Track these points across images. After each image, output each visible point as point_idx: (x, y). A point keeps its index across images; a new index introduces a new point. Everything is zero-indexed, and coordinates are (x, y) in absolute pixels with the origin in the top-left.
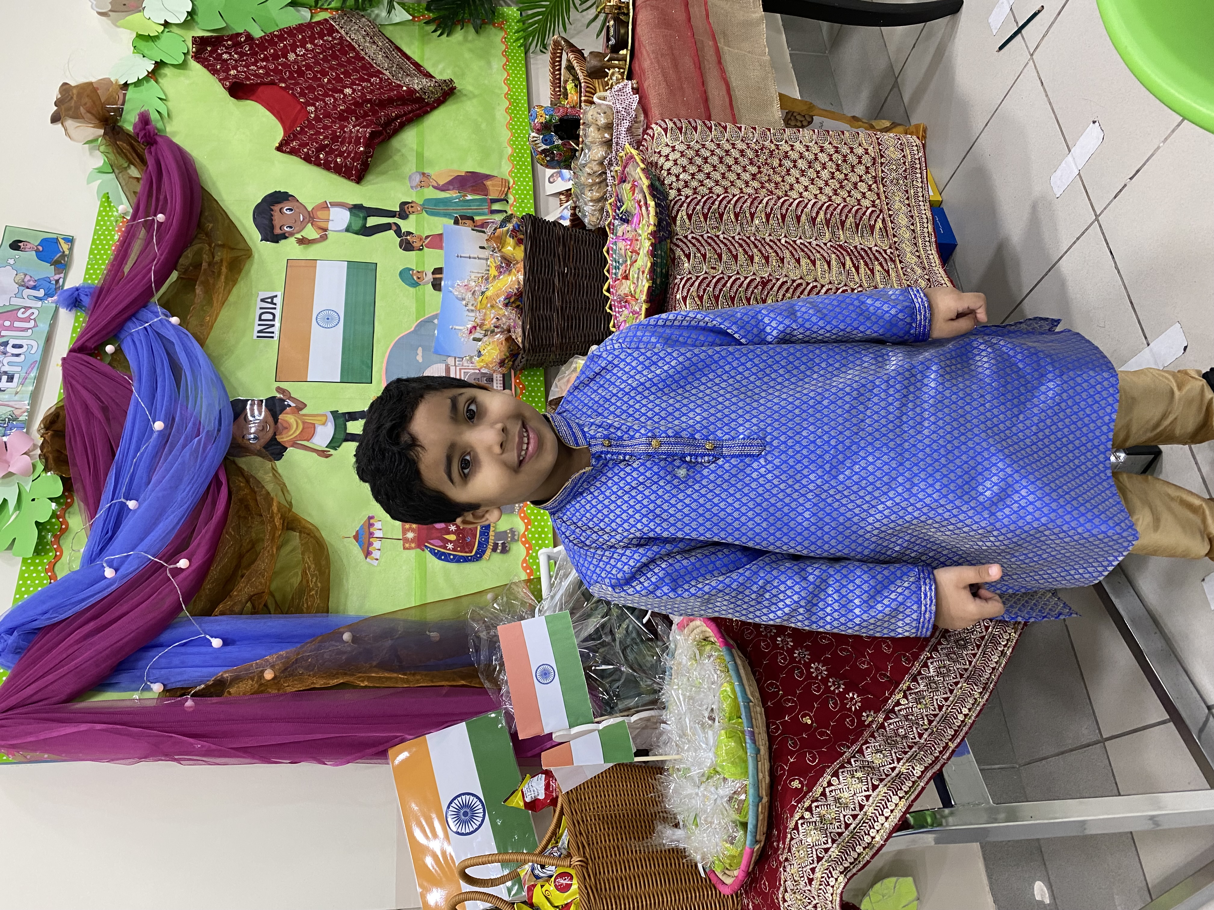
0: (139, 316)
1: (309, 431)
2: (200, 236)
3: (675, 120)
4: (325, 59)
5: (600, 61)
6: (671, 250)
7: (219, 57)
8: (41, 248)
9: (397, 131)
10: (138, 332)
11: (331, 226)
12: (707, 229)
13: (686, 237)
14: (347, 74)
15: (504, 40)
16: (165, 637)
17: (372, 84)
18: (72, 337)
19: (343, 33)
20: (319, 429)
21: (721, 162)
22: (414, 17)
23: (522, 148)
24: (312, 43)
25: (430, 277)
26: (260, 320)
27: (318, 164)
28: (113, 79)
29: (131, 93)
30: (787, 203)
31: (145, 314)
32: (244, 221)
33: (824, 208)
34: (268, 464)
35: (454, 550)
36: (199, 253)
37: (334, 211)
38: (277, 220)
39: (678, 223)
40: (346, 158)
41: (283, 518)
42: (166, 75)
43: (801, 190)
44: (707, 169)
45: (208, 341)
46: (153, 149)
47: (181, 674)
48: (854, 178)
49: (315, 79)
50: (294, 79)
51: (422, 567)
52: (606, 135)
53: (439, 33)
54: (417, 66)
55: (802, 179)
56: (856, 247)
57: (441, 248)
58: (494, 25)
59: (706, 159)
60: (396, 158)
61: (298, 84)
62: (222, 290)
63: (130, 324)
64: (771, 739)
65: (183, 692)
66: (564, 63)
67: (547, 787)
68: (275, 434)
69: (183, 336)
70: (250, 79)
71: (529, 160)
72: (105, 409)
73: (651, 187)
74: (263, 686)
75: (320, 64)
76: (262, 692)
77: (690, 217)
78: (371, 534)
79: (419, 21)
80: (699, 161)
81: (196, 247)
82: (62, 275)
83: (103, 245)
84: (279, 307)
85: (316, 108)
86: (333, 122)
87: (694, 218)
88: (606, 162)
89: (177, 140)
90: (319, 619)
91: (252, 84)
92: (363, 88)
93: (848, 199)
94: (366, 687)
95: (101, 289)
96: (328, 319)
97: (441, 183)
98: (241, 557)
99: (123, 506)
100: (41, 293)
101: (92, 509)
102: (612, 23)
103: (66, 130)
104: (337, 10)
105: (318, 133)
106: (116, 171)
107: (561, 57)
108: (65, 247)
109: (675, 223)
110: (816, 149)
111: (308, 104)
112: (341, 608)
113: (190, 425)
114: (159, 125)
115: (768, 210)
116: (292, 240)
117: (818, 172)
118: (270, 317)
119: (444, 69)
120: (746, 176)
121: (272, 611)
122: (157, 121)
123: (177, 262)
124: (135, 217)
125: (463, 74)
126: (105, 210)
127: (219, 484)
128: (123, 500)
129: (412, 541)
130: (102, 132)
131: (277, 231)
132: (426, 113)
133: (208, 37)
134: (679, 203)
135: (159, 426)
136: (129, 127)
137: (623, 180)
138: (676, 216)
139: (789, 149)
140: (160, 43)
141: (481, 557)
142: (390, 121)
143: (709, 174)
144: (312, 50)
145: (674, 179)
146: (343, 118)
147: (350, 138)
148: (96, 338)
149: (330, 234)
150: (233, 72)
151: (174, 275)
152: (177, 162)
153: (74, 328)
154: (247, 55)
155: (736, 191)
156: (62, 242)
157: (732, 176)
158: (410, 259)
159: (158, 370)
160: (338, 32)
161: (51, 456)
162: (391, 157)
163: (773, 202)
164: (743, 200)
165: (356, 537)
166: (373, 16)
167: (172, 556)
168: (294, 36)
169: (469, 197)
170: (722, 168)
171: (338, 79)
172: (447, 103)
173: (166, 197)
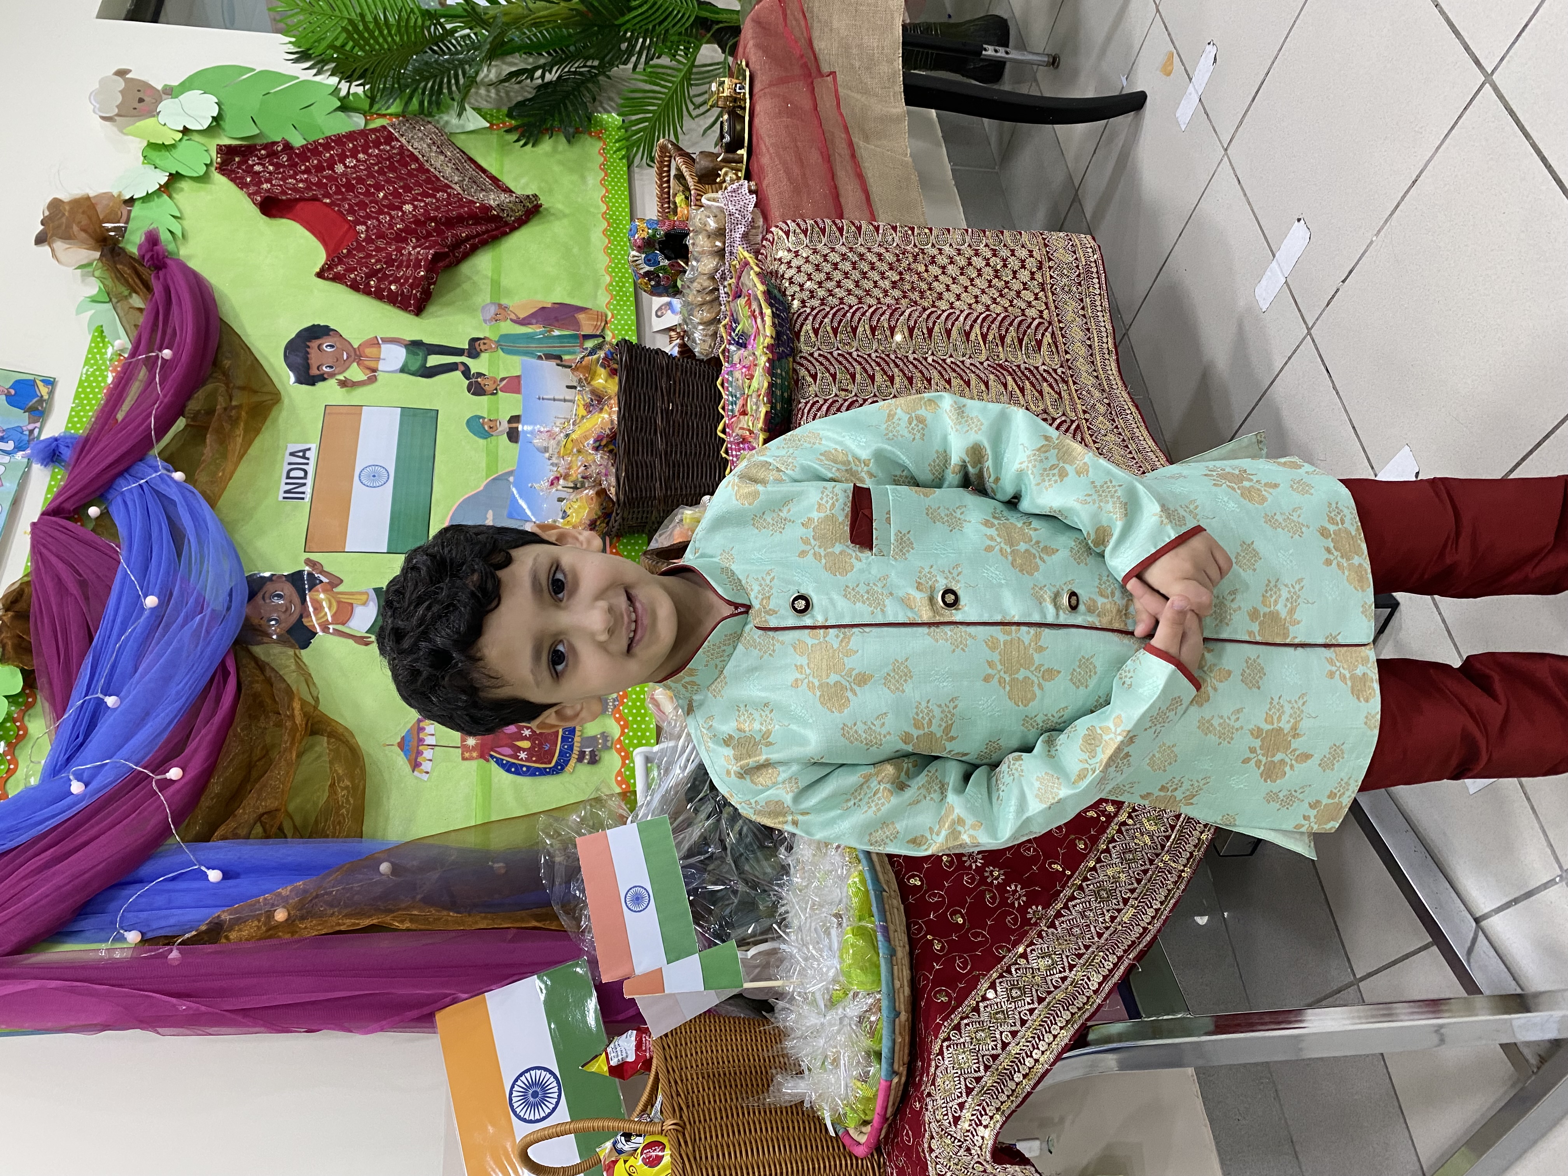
0: (133, 471)
1: (344, 612)
2: (215, 375)
3: (799, 220)
4: (381, 172)
5: (712, 161)
6: (795, 370)
7: (250, 170)
8: (13, 392)
9: (466, 255)
10: (130, 491)
11: (381, 366)
12: (838, 345)
13: (812, 355)
14: (408, 189)
15: (603, 152)
16: (146, 869)
17: (438, 200)
18: (46, 498)
19: (403, 140)
20: (359, 611)
21: (854, 268)
22: (492, 125)
23: (623, 276)
24: (365, 152)
25: (505, 426)
26: (288, 477)
27: (367, 292)
28: (115, 194)
29: (137, 210)
30: (934, 316)
31: (140, 467)
32: (272, 360)
33: (979, 321)
34: (291, 652)
35: (527, 760)
36: (213, 395)
37: (385, 347)
38: (314, 358)
39: (802, 339)
40: (402, 285)
41: (307, 716)
42: (182, 190)
43: (953, 300)
44: (837, 275)
45: (220, 503)
46: (161, 273)
47: (166, 917)
48: (1016, 286)
49: (367, 193)
50: (342, 193)
51: (486, 782)
52: (718, 244)
53: (522, 143)
54: (495, 180)
55: (953, 287)
56: (1019, 366)
57: (517, 391)
58: (590, 134)
59: (835, 266)
60: (466, 286)
61: (347, 199)
62: (239, 440)
63: (121, 481)
64: (912, 942)
65: (169, 940)
66: (673, 172)
67: (639, 1046)
68: (301, 616)
69: (188, 494)
70: (285, 193)
71: (632, 289)
72: (83, 584)
73: (768, 294)
74: (273, 929)
75: (374, 177)
76: (270, 937)
77: (816, 332)
78: (421, 741)
79: (499, 128)
80: (827, 267)
81: (209, 387)
82: (38, 425)
83: (93, 388)
84: (312, 462)
85: (368, 227)
86: (388, 243)
87: (820, 333)
88: (718, 276)
89: (192, 264)
90: (352, 845)
91: (289, 200)
92: (426, 204)
93: (1010, 309)
94: (408, 930)
95: (87, 440)
96: (374, 476)
97: (522, 316)
98: (250, 767)
99: (101, 703)
100: (10, 446)
101: (59, 709)
102: (726, 117)
103: (53, 250)
104: (397, 116)
105: (370, 256)
106: (114, 300)
107: (669, 166)
108: (44, 390)
109: (799, 340)
110: (969, 252)
111: (357, 222)
112: (379, 834)
113: (192, 600)
114: (171, 247)
115: (912, 323)
116: (332, 382)
117: (972, 280)
118: (301, 474)
119: (527, 184)
120: (886, 284)
121: (289, 834)
122: (170, 242)
123: (184, 406)
124: (133, 354)
125: (551, 191)
126: (97, 347)
127: (226, 674)
128: (101, 696)
129: (474, 748)
130: (97, 254)
131: (314, 372)
132: (505, 234)
133: (236, 147)
134: (804, 316)
135: (151, 601)
136: (133, 249)
137: (738, 295)
138: (800, 331)
139: (936, 252)
140: (176, 153)
141: (563, 769)
142: (459, 243)
143: (839, 282)
144: (365, 162)
145: (798, 289)
146: (400, 238)
147: (409, 260)
148: (76, 498)
149: (380, 376)
150: (266, 186)
151: (181, 423)
152: (191, 288)
153: (50, 487)
154: (284, 166)
155: (873, 301)
156: (40, 384)
157: (867, 284)
158: (481, 405)
159: (155, 535)
160: (397, 140)
161: (10, 643)
162: (459, 285)
163: (917, 313)
164: (881, 311)
165: (401, 745)
166: (442, 123)
167: (161, 765)
168: (344, 144)
169: (556, 333)
170: (856, 275)
171: (396, 194)
172: (530, 224)
173: (175, 329)
